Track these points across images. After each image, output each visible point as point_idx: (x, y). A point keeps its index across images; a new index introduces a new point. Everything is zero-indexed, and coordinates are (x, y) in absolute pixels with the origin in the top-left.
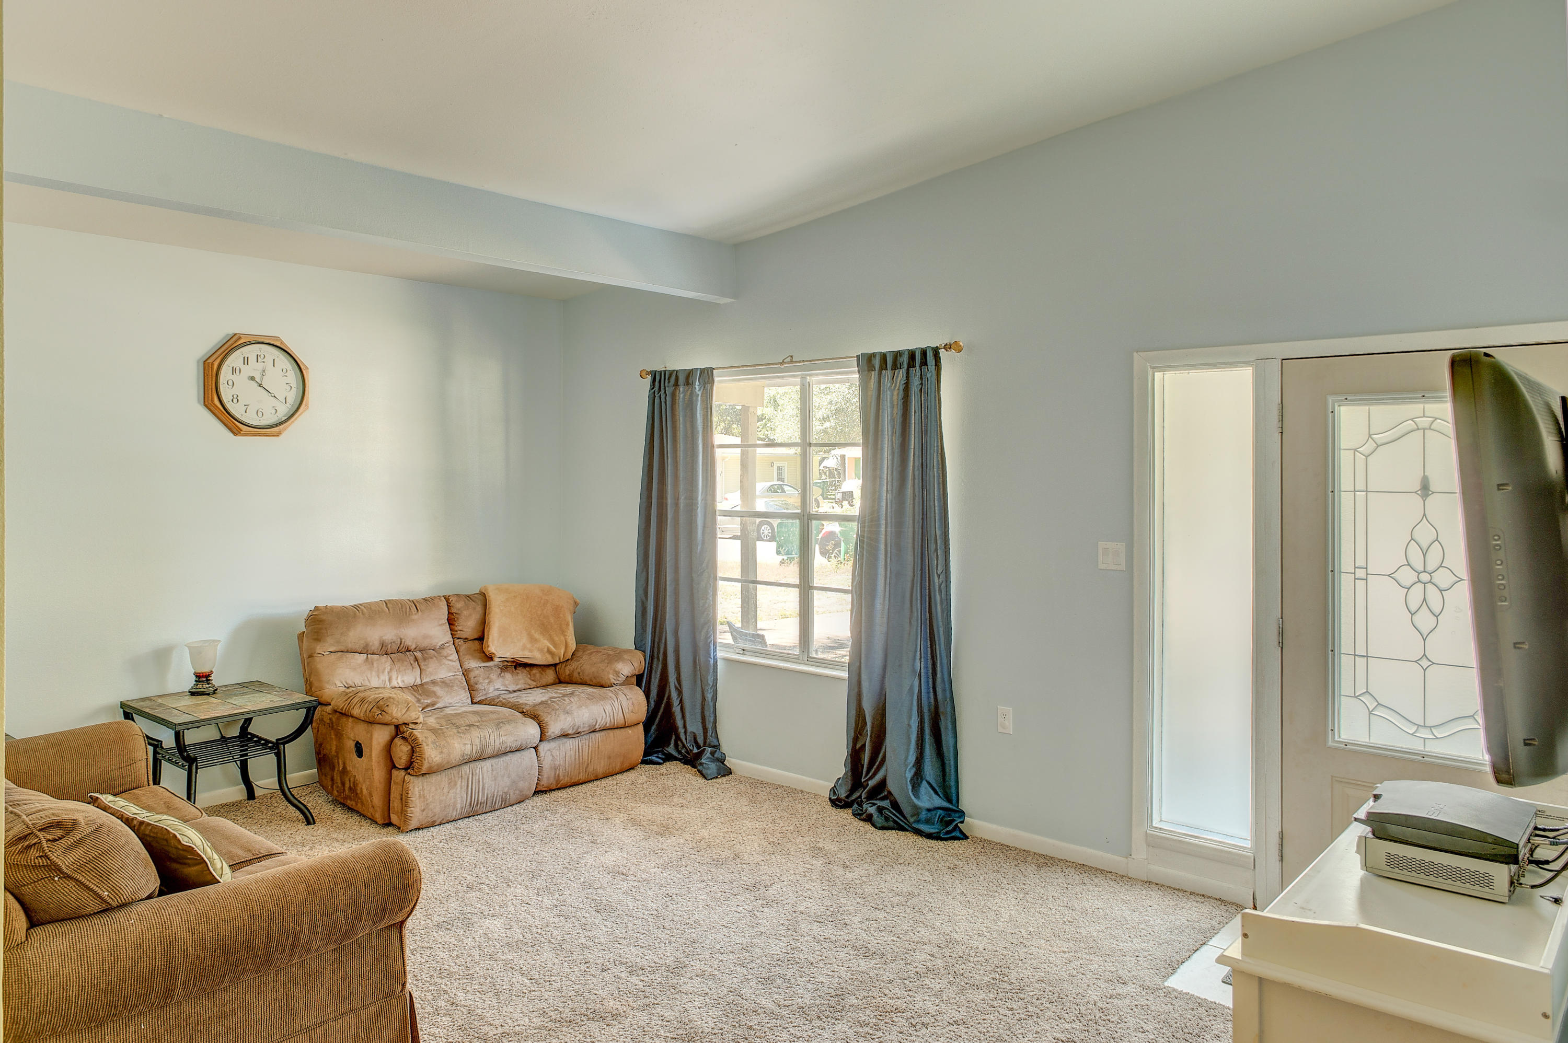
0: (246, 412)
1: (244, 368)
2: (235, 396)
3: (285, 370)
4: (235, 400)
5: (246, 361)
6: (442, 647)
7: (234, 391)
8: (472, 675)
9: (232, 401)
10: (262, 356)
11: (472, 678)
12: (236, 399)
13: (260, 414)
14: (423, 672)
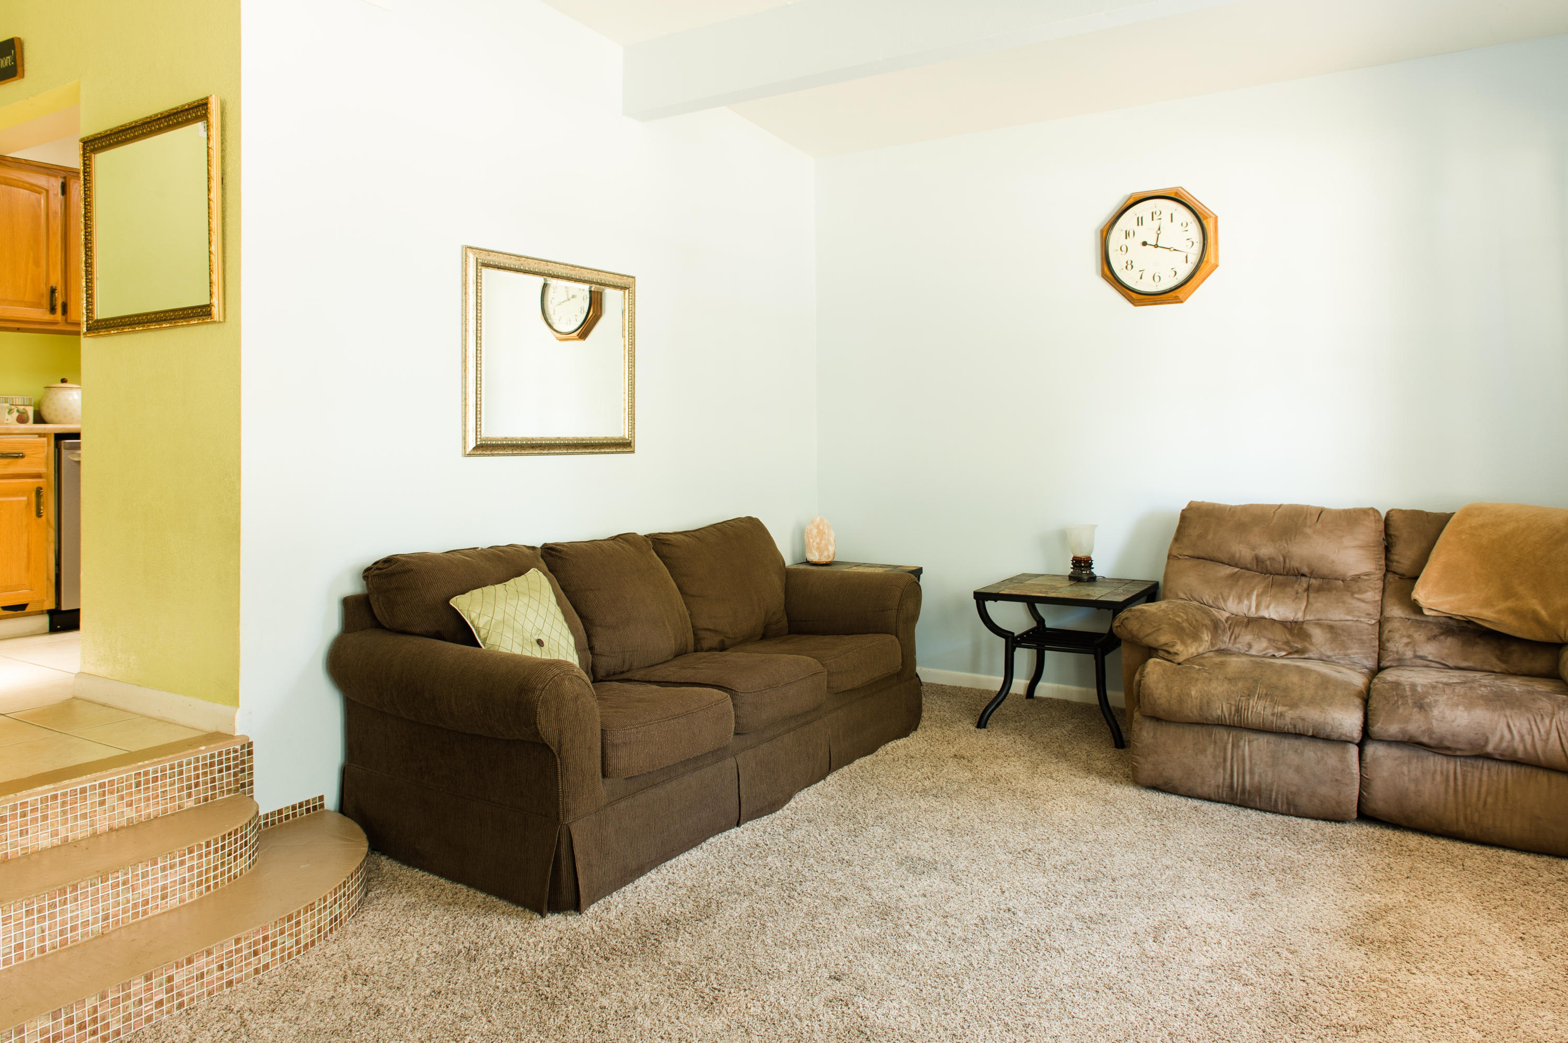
0: (1141, 278)
1: (1139, 230)
2: (1129, 262)
3: (1185, 225)
4: (1129, 267)
5: (1140, 221)
6: (1357, 578)
7: (1128, 257)
8: (1388, 626)
9: (1126, 267)
10: (1158, 213)
11: (1386, 632)
12: (1130, 265)
13: (1157, 279)
14: (1309, 607)
